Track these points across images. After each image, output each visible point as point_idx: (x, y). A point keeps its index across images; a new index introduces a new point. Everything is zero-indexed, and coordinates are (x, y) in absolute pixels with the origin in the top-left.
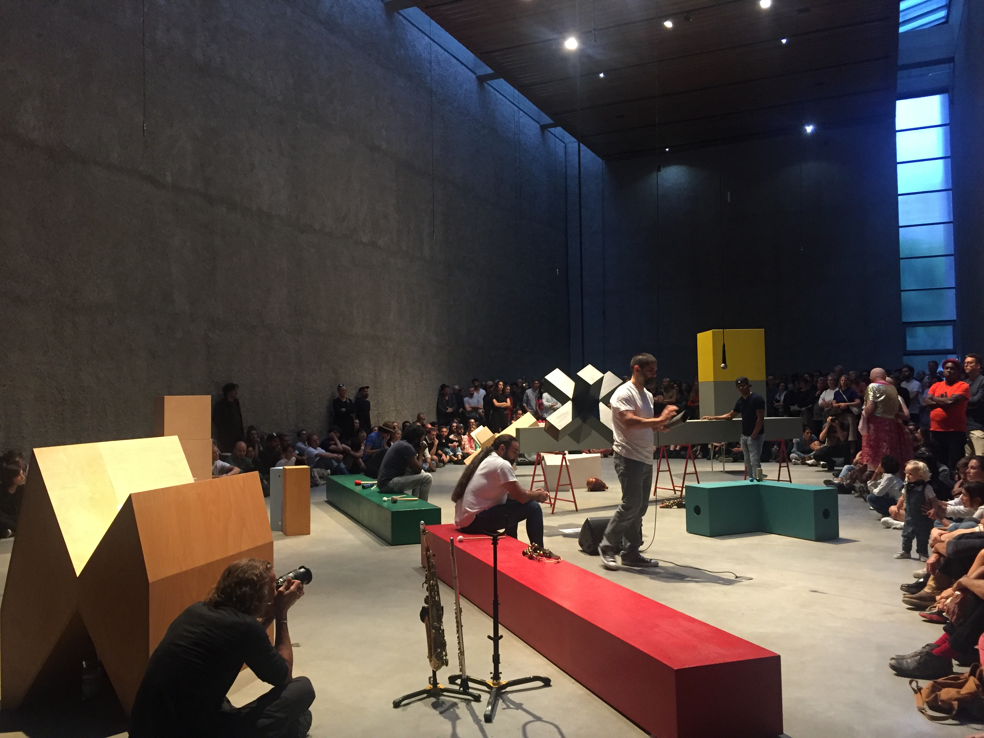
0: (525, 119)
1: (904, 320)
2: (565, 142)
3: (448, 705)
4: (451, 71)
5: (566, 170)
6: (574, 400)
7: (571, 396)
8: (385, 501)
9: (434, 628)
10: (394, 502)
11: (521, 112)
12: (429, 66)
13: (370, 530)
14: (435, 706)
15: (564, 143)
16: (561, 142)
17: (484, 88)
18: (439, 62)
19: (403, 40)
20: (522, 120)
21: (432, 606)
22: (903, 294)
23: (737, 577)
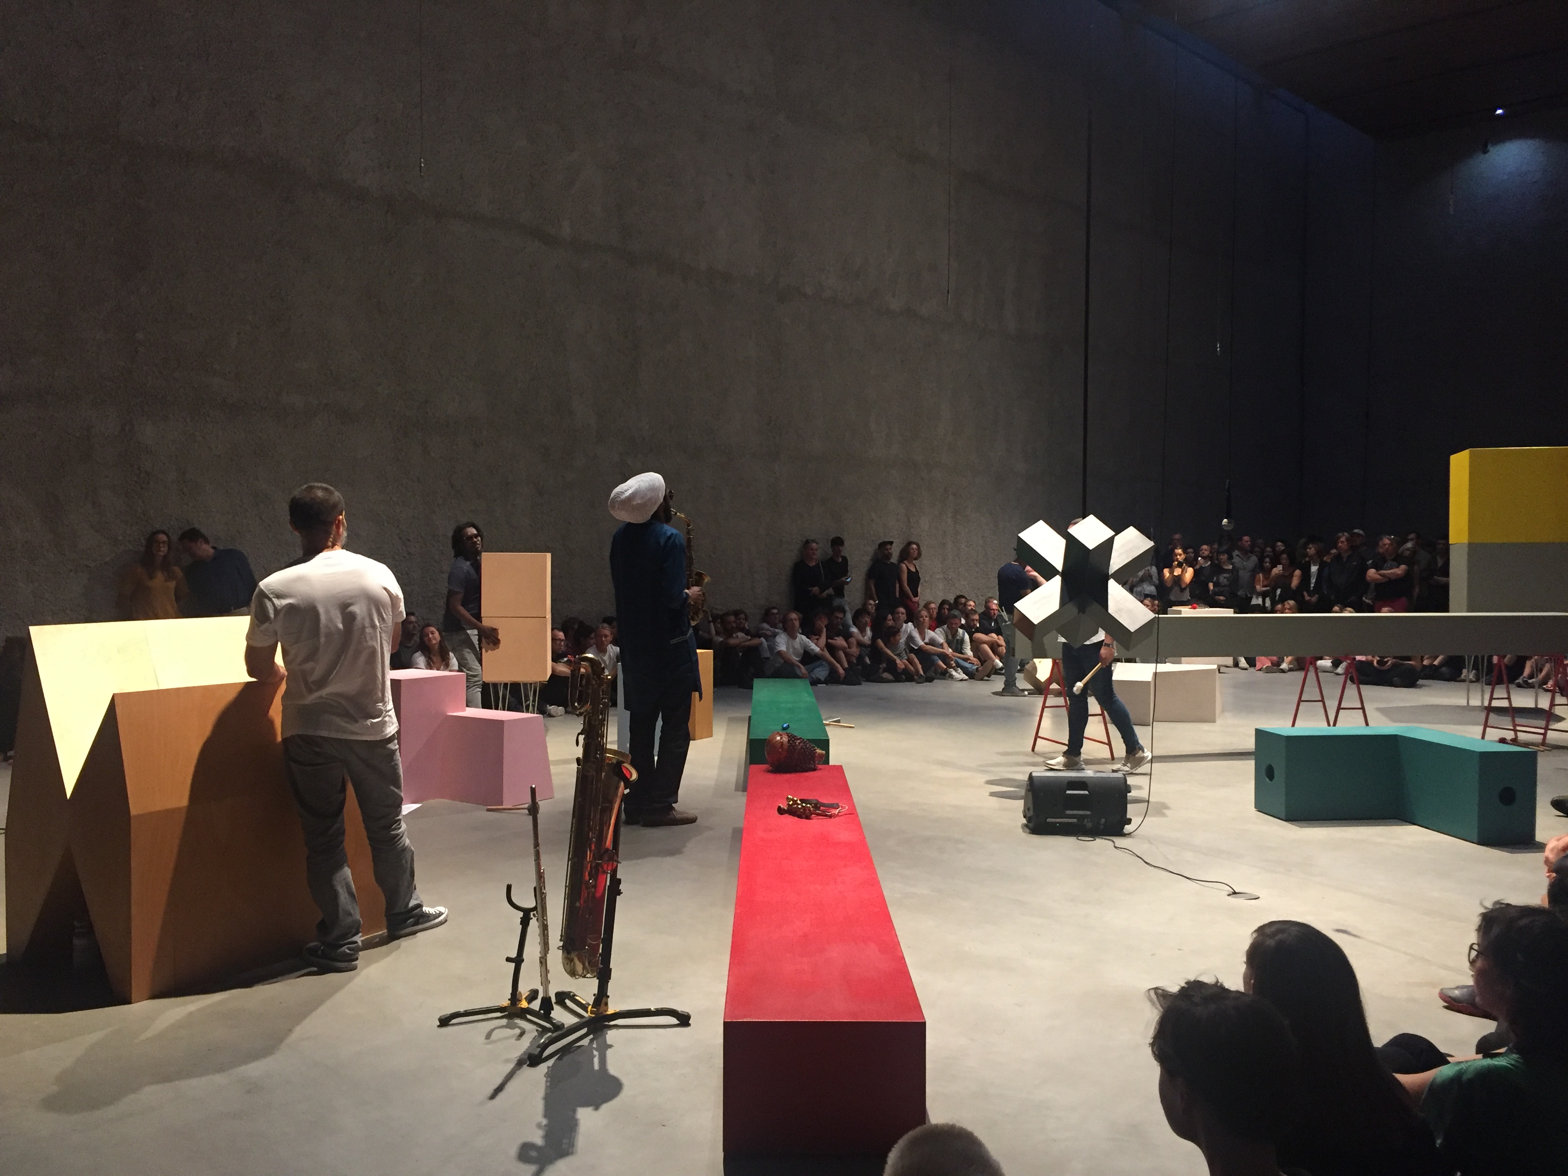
2: (1307, 112)
6: (1065, 575)
7: (1059, 567)
11: (1213, 68)
15: (1304, 113)
16: (1297, 113)
23: (1235, 893)
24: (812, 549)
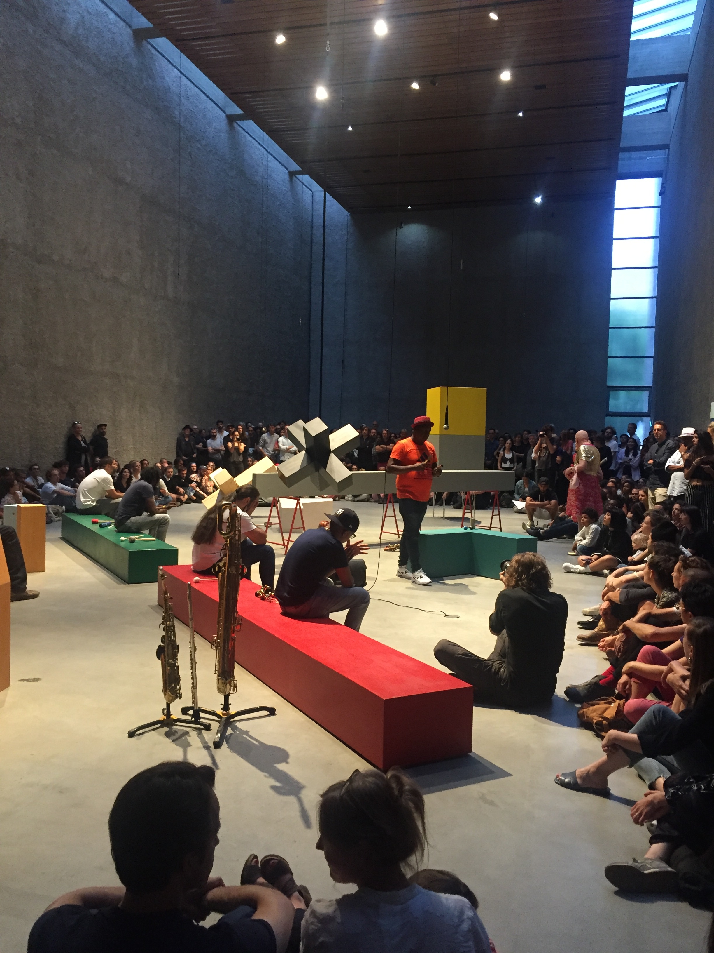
0: (273, 164)
1: (609, 383)
2: (313, 190)
3: (179, 734)
4: (200, 107)
5: (312, 218)
6: (307, 449)
8: (122, 541)
9: (170, 665)
10: (132, 541)
11: (270, 156)
12: (178, 100)
13: (107, 568)
14: (168, 735)
15: (311, 191)
16: (308, 190)
17: (234, 127)
18: (188, 98)
19: (152, 70)
20: (270, 164)
21: (168, 645)
22: (610, 360)
23: (446, 616)
24: (79, 428)
